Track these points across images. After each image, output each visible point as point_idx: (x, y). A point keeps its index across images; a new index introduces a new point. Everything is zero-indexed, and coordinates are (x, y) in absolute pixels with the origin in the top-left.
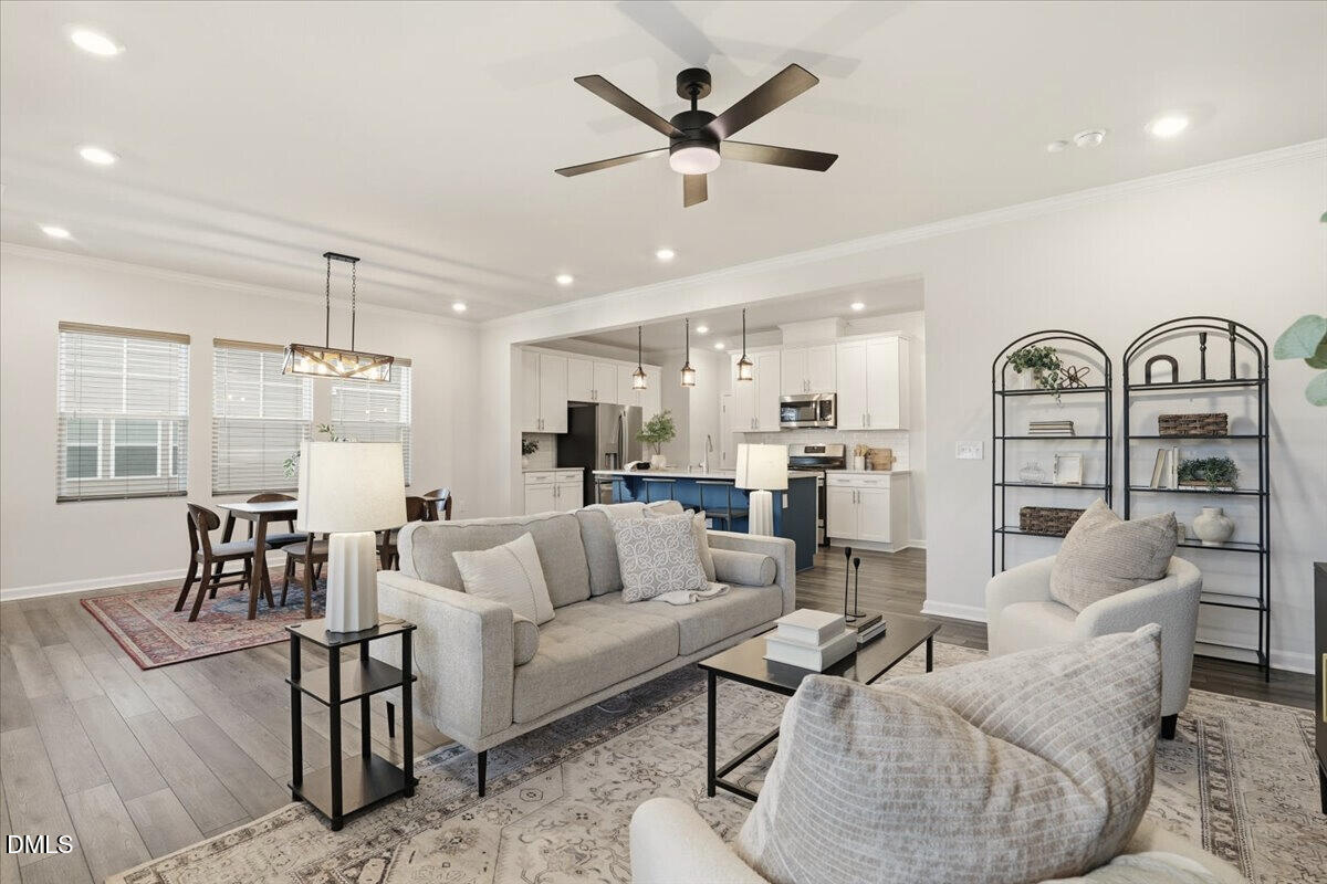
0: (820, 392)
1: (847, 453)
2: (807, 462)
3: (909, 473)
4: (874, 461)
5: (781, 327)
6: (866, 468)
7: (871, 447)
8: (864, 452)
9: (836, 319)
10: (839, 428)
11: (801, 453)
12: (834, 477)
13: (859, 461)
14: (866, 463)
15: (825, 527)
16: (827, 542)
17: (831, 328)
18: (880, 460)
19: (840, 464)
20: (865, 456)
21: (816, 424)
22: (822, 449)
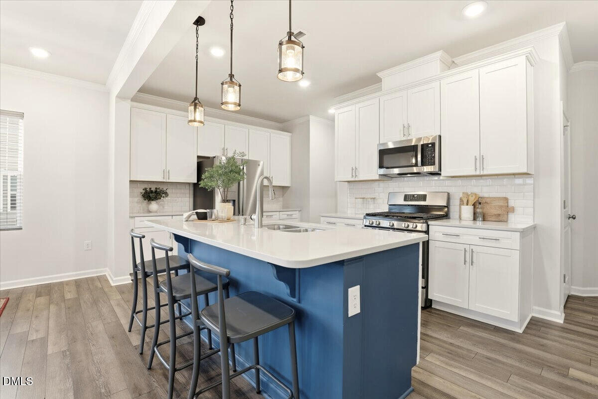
0: (420, 135)
1: (451, 201)
2: (407, 211)
3: (534, 227)
4: (485, 210)
5: (379, 74)
6: (475, 219)
7: (481, 195)
8: (472, 200)
9: (439, 54)
10: (444, 173)
11: (401, 201)
12: (437, 228)
13: (467, 211)
14: (475, 214)
15: (426, 287)
16: (428, 304)
17: (433, 64)
18: (491, 210)
19: (443, 214)
20: (474, 205)
21: (415, 170)
22: (424, 198)
